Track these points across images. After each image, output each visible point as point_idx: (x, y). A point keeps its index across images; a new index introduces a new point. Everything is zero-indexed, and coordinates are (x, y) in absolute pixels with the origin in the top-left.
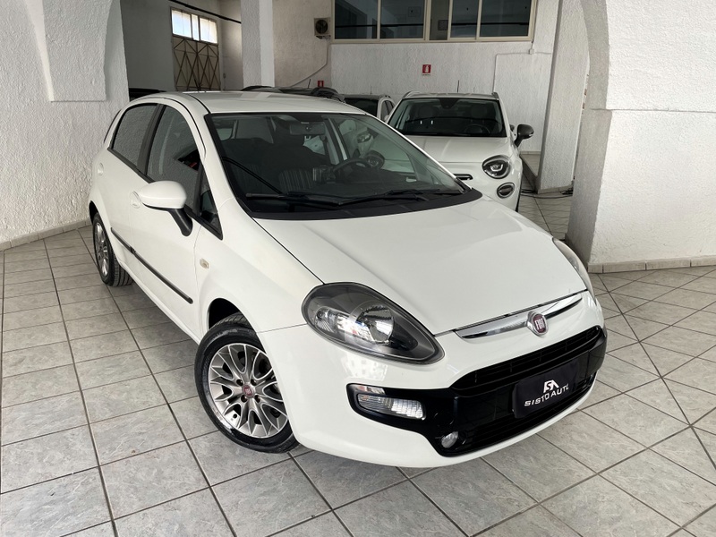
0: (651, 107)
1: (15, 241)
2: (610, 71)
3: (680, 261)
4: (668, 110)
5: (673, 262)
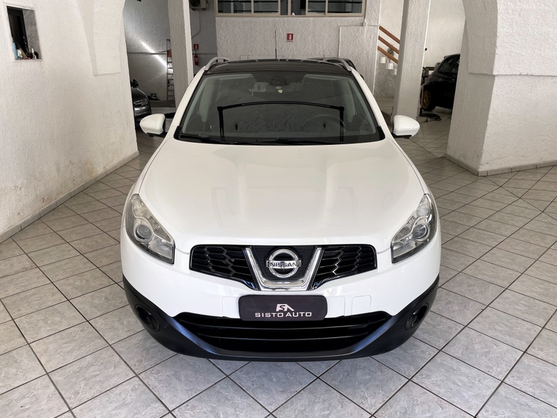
0: (518, 73)
3: (531, 165)
4: (527, 75)
5: (526, 166)
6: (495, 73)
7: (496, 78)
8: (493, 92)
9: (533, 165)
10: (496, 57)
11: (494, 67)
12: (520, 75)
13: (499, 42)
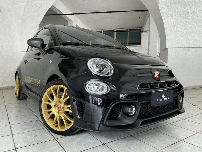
0: (177, 47)
1: (5, 87)
2: (166, 39)
3: (191, 87)
4: (182, 48)
5: (189, 87)
6: (167, 47)
7: (168, 49)
8: (168, 55)
9: (192, 87)
10: (166, 41)
11: (166, 45)
12: (179, 48)
13: (166, 34)
